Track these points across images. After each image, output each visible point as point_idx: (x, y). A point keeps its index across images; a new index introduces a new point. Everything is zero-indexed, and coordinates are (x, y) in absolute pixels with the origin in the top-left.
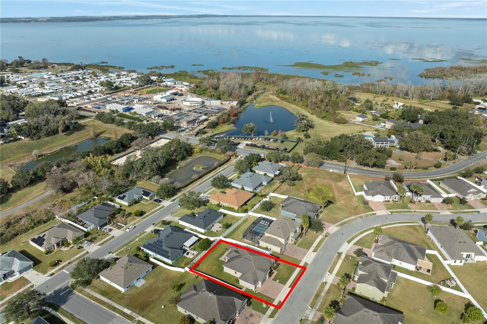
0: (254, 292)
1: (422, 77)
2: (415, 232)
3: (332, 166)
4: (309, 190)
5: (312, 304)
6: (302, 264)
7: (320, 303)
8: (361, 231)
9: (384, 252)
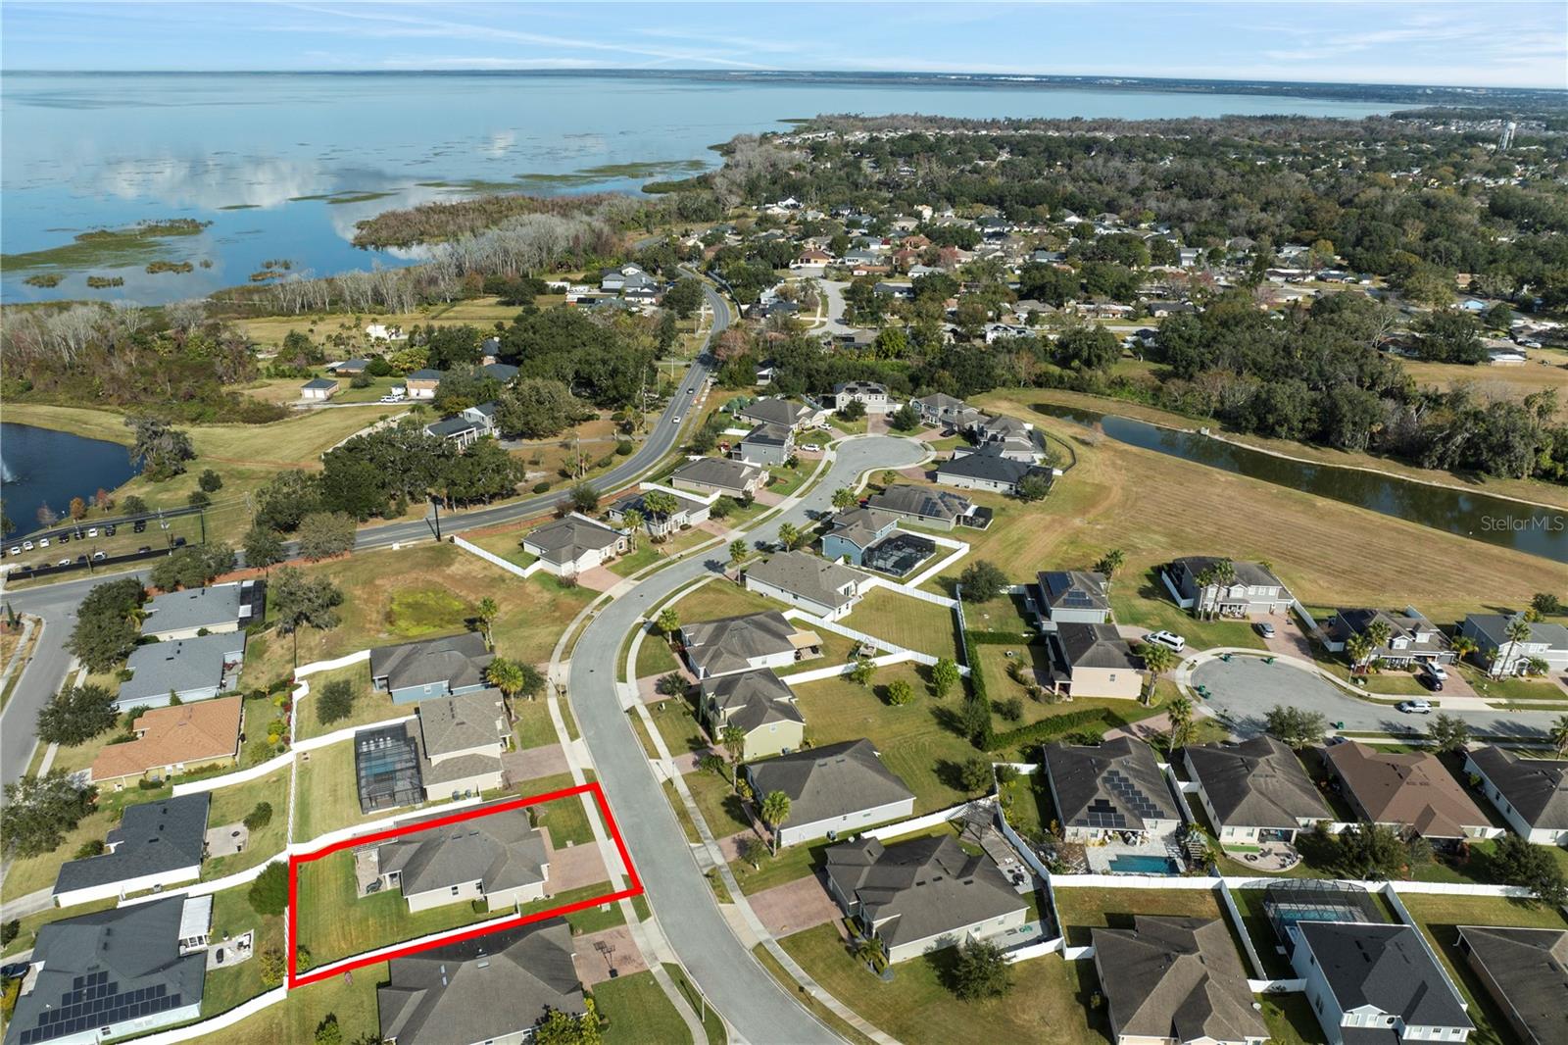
0: (544, 902)
1: (363, 246)
2: (721, 596)
3: (384, 536)
4: (389, 618)
5: (690, 835)
6: (580, 781)
7: (704, 824)
8: (621, 644)
9: (722, 653)
